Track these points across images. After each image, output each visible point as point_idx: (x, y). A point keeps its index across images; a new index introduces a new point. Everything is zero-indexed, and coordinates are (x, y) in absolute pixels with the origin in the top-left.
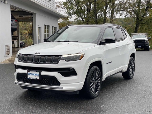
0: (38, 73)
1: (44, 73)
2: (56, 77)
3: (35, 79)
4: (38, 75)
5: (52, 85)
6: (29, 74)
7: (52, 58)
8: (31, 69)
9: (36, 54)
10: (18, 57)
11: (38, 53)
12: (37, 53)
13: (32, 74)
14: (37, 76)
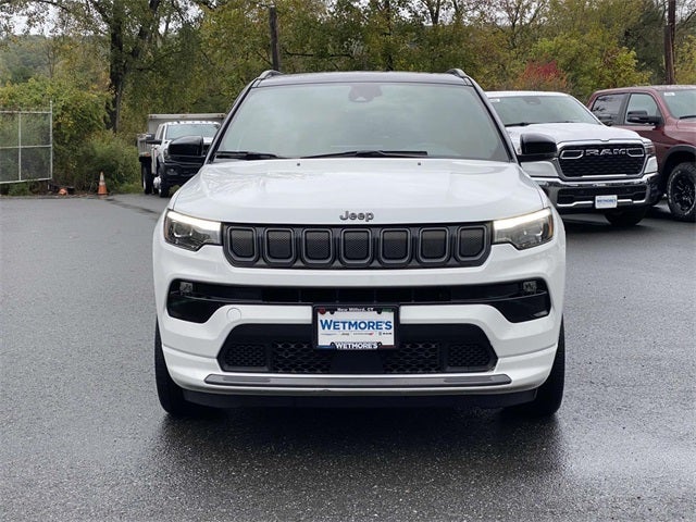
0: (388, 316)
1: (413, 314)
2: (483, 329)
3: (370, 348)
4: (384, 326)
5: (448, 369)
6: (326, 325)
7: (451, 238)
8: (333, 301)
9: (349, 222)
10: (222, 245)
11: (362, 216)
12: (353, 216)
13: (344, 323)
14: (376, 332)
